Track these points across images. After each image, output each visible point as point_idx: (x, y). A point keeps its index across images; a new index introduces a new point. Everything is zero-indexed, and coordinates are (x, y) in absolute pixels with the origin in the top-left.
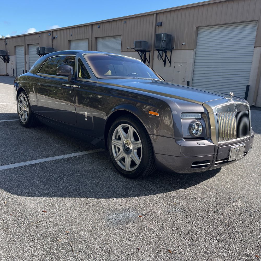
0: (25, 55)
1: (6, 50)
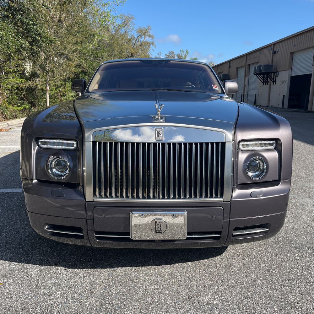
0: (245, 77)
1: (229, 73)
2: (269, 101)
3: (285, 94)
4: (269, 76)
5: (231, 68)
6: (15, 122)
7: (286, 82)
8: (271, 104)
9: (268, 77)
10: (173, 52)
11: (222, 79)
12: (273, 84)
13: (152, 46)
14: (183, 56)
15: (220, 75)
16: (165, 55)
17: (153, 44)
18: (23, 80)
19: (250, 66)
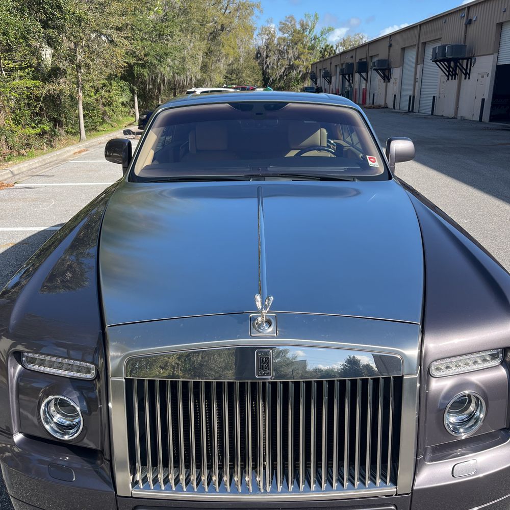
0: (417, 64)
1: (389, 57)
2: (457, 108)
3: (486, 97)
4: (458, 64)
5: (392, 50)
6: (25, 167)
7: (488, 76)
8: (459, 115)
9: (456, 66)
10: (293, 18)
11: (378, 68)
12: (465, 78)
13: (256, 11)
14: (310, 25)
15: (373, 61)
16: (278, 24)
17: (258, 7)
18: (37, 83)
19: (426, 46)
